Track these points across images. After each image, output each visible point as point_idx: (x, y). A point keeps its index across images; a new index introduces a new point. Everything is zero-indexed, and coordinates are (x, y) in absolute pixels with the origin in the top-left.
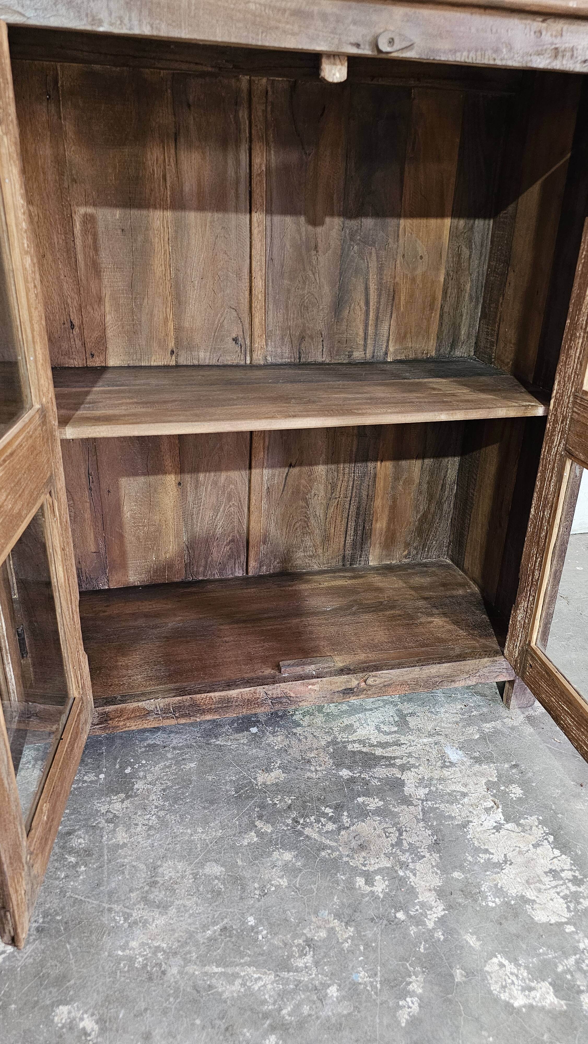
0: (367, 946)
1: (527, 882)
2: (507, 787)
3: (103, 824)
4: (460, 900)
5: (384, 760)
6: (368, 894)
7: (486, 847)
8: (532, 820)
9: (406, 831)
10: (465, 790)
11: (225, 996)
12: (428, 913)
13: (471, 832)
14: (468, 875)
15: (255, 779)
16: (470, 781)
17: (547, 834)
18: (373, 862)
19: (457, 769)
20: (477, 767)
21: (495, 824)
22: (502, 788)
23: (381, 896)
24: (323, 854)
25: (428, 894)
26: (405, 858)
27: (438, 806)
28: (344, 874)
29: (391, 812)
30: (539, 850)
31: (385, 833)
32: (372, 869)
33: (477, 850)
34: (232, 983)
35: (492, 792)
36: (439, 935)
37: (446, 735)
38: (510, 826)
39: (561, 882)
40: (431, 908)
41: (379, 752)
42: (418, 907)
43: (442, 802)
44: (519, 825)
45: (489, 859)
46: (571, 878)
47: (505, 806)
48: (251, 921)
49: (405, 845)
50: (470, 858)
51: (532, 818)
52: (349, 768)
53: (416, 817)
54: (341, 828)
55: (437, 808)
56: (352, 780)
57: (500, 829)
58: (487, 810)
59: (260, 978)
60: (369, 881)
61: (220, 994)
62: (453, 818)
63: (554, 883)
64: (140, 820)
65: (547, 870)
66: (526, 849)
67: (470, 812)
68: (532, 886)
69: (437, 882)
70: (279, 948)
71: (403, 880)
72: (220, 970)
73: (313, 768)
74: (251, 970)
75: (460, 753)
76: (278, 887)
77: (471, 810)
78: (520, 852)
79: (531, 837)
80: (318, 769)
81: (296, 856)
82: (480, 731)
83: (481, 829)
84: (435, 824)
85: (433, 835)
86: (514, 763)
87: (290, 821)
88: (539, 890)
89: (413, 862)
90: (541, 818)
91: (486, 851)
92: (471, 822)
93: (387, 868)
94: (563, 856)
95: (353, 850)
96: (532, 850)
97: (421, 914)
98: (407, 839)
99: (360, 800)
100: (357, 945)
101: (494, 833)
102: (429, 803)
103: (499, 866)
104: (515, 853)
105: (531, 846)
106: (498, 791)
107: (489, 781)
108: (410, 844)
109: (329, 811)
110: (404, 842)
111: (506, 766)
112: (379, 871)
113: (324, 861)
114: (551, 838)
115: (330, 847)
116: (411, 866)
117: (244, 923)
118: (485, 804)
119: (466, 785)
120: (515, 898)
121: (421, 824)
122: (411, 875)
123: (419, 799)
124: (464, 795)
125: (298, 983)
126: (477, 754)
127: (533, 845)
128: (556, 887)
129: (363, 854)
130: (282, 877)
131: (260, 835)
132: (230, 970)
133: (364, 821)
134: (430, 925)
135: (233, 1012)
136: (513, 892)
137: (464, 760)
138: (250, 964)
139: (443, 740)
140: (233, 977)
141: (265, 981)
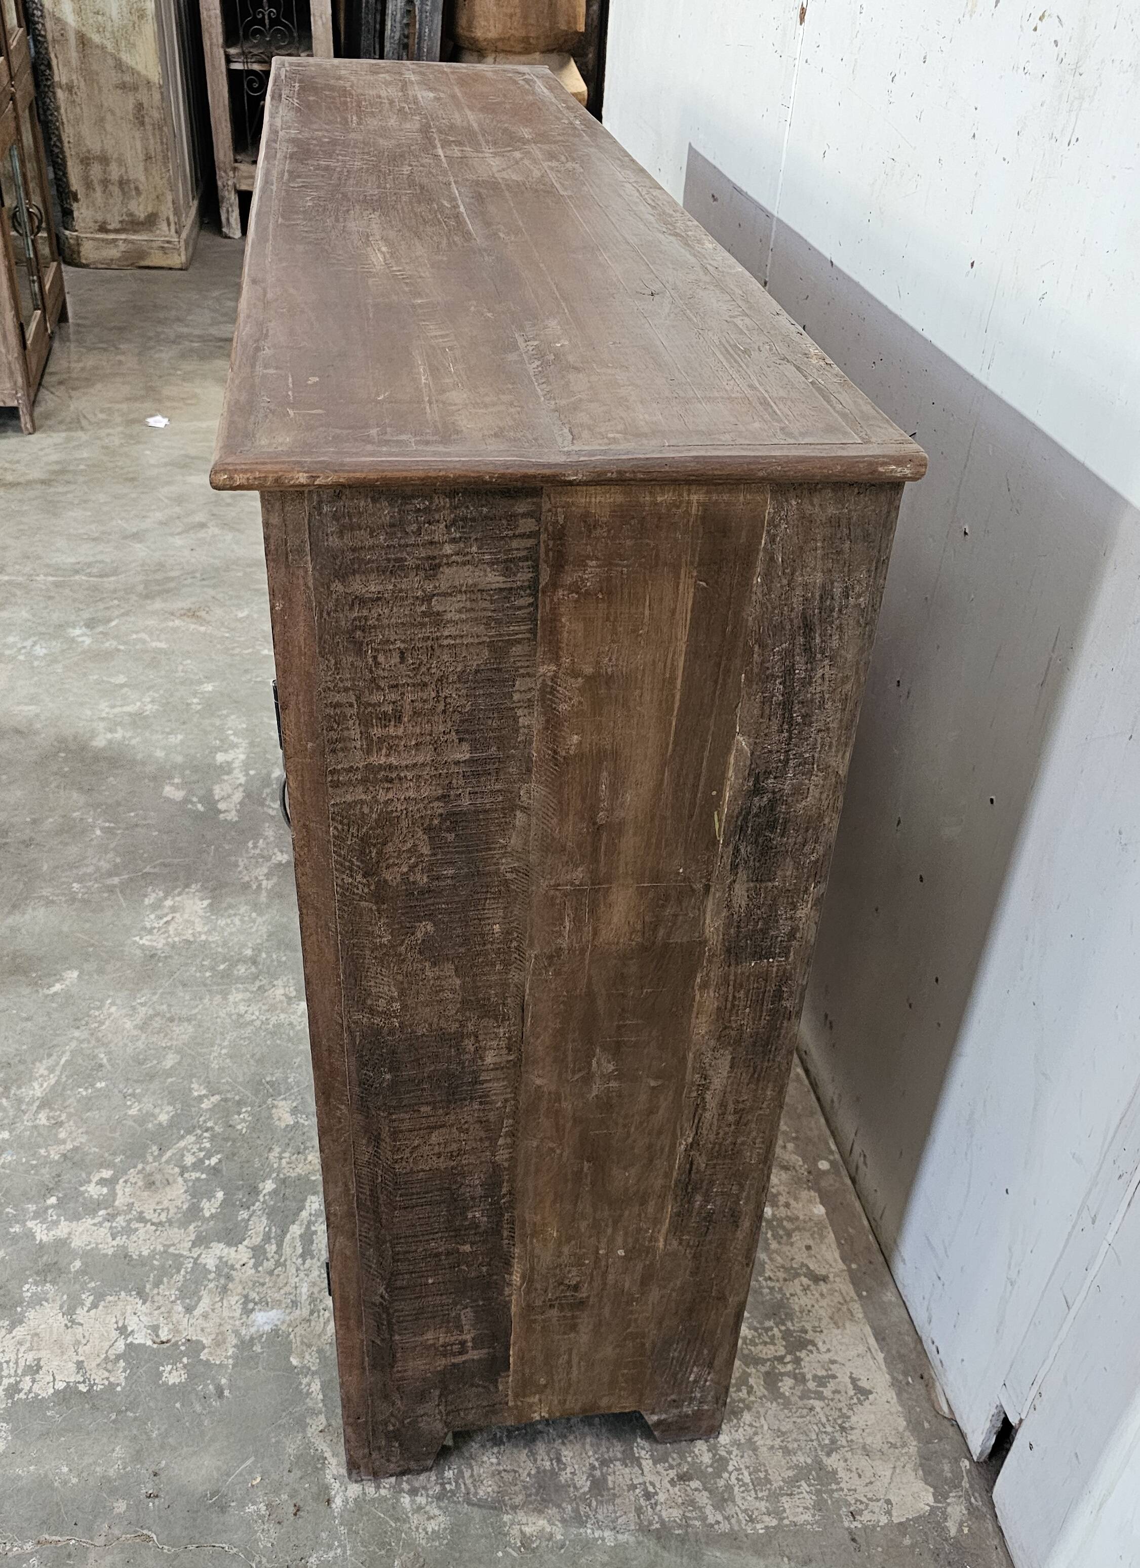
0: (34, 1167)
1: (37, 1334)
2: (185, 1366)
3: (258, 984)
4: (45, 1258)
5: (279, 1232)
6: (88, 1177)
7: (100, 1308)
8: (120, 1376)
9: (156, 1230)
10: (197, 1312)
11: (38, 1064)
12: (45, 1226)
13: (128, 1298)
14: (71, 1276)
15: (285, 1099)
16: (210, 1326)
17: (91, 1386)
18: (127, 1190)
19: (237, 1314)
20: (232, 1340)
21: (130, 1329)
22: (185, 1360)
23: (82, 1189)
24: (155, 1148)
25: (66, 1230)
26: (120, 1221)
27: (182, 1272)
28: (121, 1161)
29: (190, 1223)
30: (72, 1367)
31: (162, 1210)
32: (118, 1187)
33: (99, 1297)
34: (47, 1068)
35: (183, 1344)
36: (16, 1229)
37: (309, 1321)
38: (121, 1346)
39: (19, 1372)
40: (48, 1229)
41: (296, 1230)
42: (55, 1218)
43: (186, 1280)
44: (118, 1357)
45: (83, 1304)
46: (21, 1386)
47: (155, 1353)
48: (100, 1085)
49: (134, 1225)
50: (93, 1284)
51: (122, 1378)
52: (275, 1192)
53: (173, 1245)
54: (184, 1170)
55: (178, 1272)
56: (254, 1191)
57: (121, 1334)
58: (155, 1329)
59: (42, 1086)
60: (102, 1182)
61: (41, 1061)
62: (157, 1285)
63: (22, 1363)
64: (254, 1008)
65: (42, 1363)
66: (80, 1351)
67: (159, 1308)
68: (29, 1337)
69: (77, 1242)
70: (64, 1101)
71: (93, 1212)
72: (63, 1061)
73: (287, 1155)
74: (53, 1082)
75: (267, 1328)
76: (130, 1107)
77: (163, 1309)
78: (77, 1343)
79: (94, 1364)
80: (284, 1161)
81: (160, 1124)
82: (306, 1371)
83: (129, 1311)
84: (155, 1262)
85: (140, 1255)
86: (226, 1393)
87: (210, 1124)
88: (20, 1343)
89: (111, 1227)
90: (119, 1389)
91: (95, 1306)
92: (144, 1303)
93: (114, 1201)
94: (51, 1391)
95: (151, 1174)
96: (75, 1358)
97: (46, 1219)
98: (143, 1231)
99: (220, 1194)
100: (38, 1159)
101: (117, 1323)
102: (190, 1265)
103: (70, 1311)
104: (79, 1337)
105: (81, 1359)
106: (183, 1354)
107: (204, 1348)
108: (137, 1229)
109: (214, 1161)
110: (142, 1225)
111: (223, 1381)
112: (113, 1194)
113: (146, 1147)
114: (83, 1388)
115: (160, 1156)
116: (107, 1224)
117: (100, 1080)
118: (166, 1329)
119: (205, 1316)
120: (22, 1313)
121: (160, 1248)
122: (96, 1220)
123: (199, 1255)
124: (189, 1310)
125: (24, 1112)
126: (258, 1348)
127: (82, 1362)
128: (17, 1363)
129: (140, 1183)
130: (139, 1110)
131: (200, 1098)
132: (59, 1069)
133: (186, 1192)
134: (30, 1224)
135: (21, 1068)
136: (31, 1314)
137: (253, 1330)
138: (58, 1082)
139: (298, 1312)
140: (51, 1070)
141: (37, 1090)
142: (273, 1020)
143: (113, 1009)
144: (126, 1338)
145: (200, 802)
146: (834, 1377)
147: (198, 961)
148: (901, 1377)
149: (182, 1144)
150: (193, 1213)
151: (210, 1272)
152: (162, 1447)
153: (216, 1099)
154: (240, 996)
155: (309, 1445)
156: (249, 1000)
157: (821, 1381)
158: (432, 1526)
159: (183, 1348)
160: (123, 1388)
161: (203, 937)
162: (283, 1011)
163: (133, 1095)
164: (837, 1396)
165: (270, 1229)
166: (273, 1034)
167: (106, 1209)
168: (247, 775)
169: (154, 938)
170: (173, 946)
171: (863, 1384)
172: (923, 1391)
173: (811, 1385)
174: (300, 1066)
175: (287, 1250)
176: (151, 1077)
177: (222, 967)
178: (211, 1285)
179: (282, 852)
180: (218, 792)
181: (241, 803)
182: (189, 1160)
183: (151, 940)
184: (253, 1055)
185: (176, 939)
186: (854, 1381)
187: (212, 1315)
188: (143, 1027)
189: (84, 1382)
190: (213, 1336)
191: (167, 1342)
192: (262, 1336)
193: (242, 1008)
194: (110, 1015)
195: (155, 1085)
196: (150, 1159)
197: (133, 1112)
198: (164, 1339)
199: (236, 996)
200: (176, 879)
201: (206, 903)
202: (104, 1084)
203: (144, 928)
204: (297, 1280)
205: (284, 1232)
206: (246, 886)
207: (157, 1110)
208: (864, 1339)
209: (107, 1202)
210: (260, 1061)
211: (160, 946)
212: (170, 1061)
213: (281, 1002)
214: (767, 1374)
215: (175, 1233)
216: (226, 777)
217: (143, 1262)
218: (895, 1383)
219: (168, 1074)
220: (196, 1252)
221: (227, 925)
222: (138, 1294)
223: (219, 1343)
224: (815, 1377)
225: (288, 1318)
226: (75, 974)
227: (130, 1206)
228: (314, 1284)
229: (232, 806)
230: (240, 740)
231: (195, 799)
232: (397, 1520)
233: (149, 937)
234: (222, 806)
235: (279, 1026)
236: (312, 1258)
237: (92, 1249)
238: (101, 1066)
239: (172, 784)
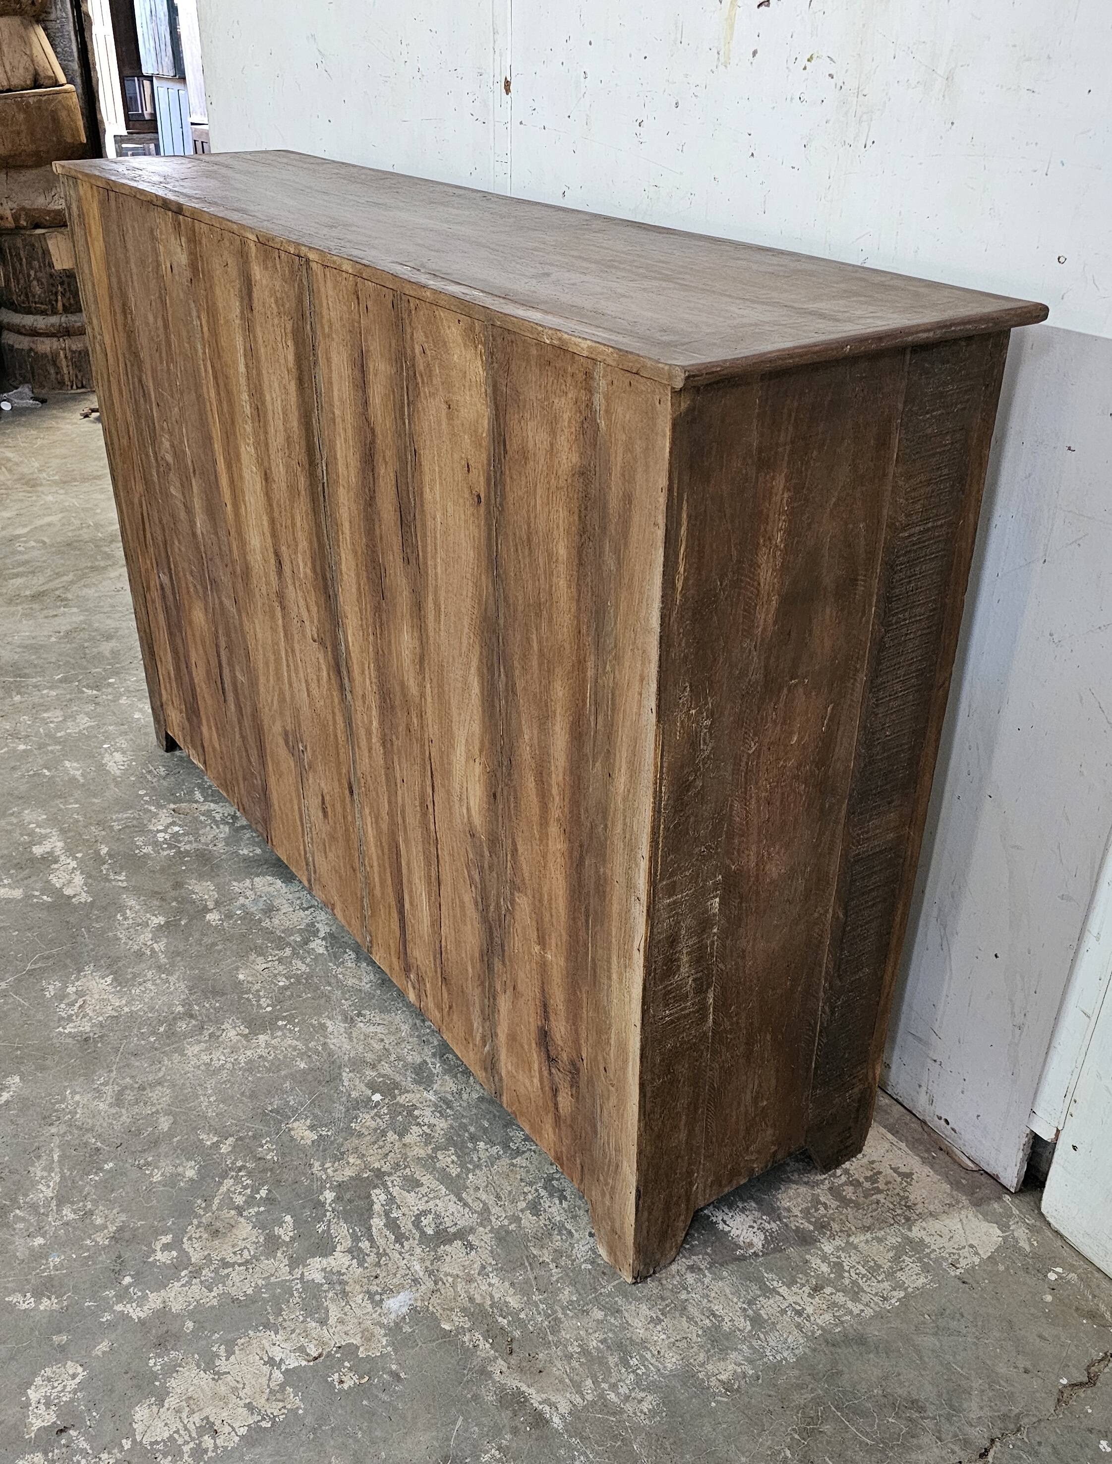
0: (88, 1258)
1: (190, 1398)
2: (351, 1369)
3: (206, 1033)
4: (153, 1331)
5: (363, 1229)
6: (150, 1248)
7: (237, 1352)
8: (295, 1401)
9: (247, 1269)
10: (332, 1321)
11: (31, 1168)
12: (134, 1304)
13: (259, 1334)
14: (190, 1336)
15: (296, 1120)
16: (351, 1328)
17: (273, 1420)
18: (196, 1246)
19: (370, 1309)
20: (380, 1331)
21: (278, 1359)
22: (347, 1364)
23: (151, 1260)
24: (199, 1201)
25: (159, 1301)
26: (207, 1273)
27: (296, 1294)
28: (173, 1223)
29: (275, 1251)
30: (243, 1411)
31: (242, 1250)
32: (185, 1246)
33: (230, 1343)
34: (44, 1169)
35: (336, 1352)
36: (107, 1317)
37: (438, 1290)
38: (278, 1375)
39: (194, 1435)
40: (140, 1306)
41: (377, 1222)
42: (140, 1294)
43: (303, 1299)
44: (282, 1386)
45: (218, 1356)
46: (204, 1446)
47: (314, 1369)
48: (108, 1166)
49: (223, 1272)
50: (217, 1336)
51: (298, 1402)
52: (338, 1199)
53: (272, 1275)
54: (240, 1210)
55: (292, 1295)
56: (318, 1204)
57: (272, 1366)
58: (302, 1349)
59: (49, 1187)
60: (166, 1247)
61: (32, 1165)
62: (278, 1313)
63: (191, 1427)
64: (216, 1054)
65: (212, 1420)
66: (242, 1395)
67: (293, 1331)
68: (184, 1403)
69: (176, 1307)
70: (81, 1191)
71: (175, 1276)
72: (56, 1158)
73: (327, 1165)
74: (57, 1179)
75: (405, 1310)
76: (151, 1175)
77: (297, 1331)
78: (234, 1390)
79: (263, 1401)
80: (329, 1171)
81: (191, 1180)
82: (461, 1330)
83: (267, 1345)
84: (265, 1295)
85: (246, 1295)
86: (402, 1375)
87: (239, 1163)
88: (178, 1411)
89: (201, 1282)
90: (301, 1412)
91: (231, 1353)
92: (276, 1333)
93: (189, 1259)
94: (237, 1439)
95: (210, 1225)
96: (242, 1403)
97: (131, 1298)
98: (235, 1274)
99: (288, 1218)
100: (88, 1250)
101: (261, 1359)
102: (299, 1286)
103: (209, 1366)
104: (234, 1384)
105: (248, 1401)
106: (342, 1360)
107: (358, 1348)
108: (228, 1275)
109: (263, 1193)
110: (231, 1269)
111: (394, 1367)
112: (185, 1254)
113: (190, 1203)
114: (266, 1424)
115: (209, 1206)
116: (196, 1281)
117: (106, 1162)
118: (312, 1346)
119: (341, 1322)
120: (163, 1385)
121: (261, 1282)
122: (183, 1282)
123: (303, 1275)
124: (323, 1322)
125: (46, 1215)
126: (407, 1329)
127: (250, 1403)
128: (186, 1429)
129: (205, 1236)
130: (162, 1175)
131: (216, 1145)
132: (56, 1165)
133: (254, 1227)
134: (119, 1308)
135: (16, 1177)
136: (172, 1383)
137: (393, 1316)
138: (63, 1177)
139: (423, 1287)
140: (49, 1169)
141: (46, 1191)
142: (242, 1059)
143: (77, 1097)
144: (279, 1368)
145: (43, 894)
146: (880, 1173)
147: (135, 1031)
148: (926, 1155)
149: (223, 1189)
150: (273, 1242)
151: (322, 1285)
152: (373, 1443)
153: (231, 1140)
154: (196, 1049)
155: (503, 1388)
156: (206, 1049)
157: (873, 1179)
158: (645, 1407)
159: (338, 1355)
160: (305, 1409)
161: (126, 1009)
162: (246, 1048)
163: (148, 1164)
164: (890, 1186)
165: (354, 1230)
166: (250, 1070)
167: (186, 1269)
169: (78, 1023)
170: (101, 1025)
171: (903, 1169)
172: (947, 1158)
173: (867, 1185)
174: (292, 1089)
175: (381, 1242)
176: (155, 1143)
177: (162, 1029)
178: (330, 1295)
179: (155, 915)
180: (56, 881)
181: (86, 884)
182: (239, 1200)
183: (75, 1027)
184: (243, 1094)
185: (101, 1019)
186: (895, 1170)
187: (347, 1318)
188: (119, 1101)
189: (263, 1419)
190: (360, 1335)
191: (320, 1355)
192: (404, 1318)
193: (206, 1058)
194: (78, 1103)
195: (163, 1148)
196: (201, 1212)
197: (157, 1178)
198: (316, 1355)
199: (192, 1050)
200: (65, 966)
201: (109, 979)
202: (111, 1165)
203: (61, 1018)
204: (405, 1262)
205: (369, 1228)
206: (140, 954)
207: (180, 1169)
208: (883, 1137)
209: (183, 1262)
210: (253, 1096)
211: (88, 1029)
212: (165, 1124)
213: (238, 1041)
214: (830, 1189)
215: (267, 1264)
216: (55, 866)
217: (252, 1300)
218: (924, 1161)
219: (170, 1134)
220: (297, 1273)
221: (144, 992)
222: (265, 1327)
223: (367, 1337)
224: (866, 1178)
225: (417, 1295)
226: (17, 1079)
227: (208, 1257)
228: (422, 1260)
229: (79, 889)
230: (49, 830)
231: (37, 893)
232: (614, 1414)
233: (71, 1025)
234: (68, 892)
235: (250, 1062)
236: (407, 1239)
237: (195, 1307)
238: (98, 1149)
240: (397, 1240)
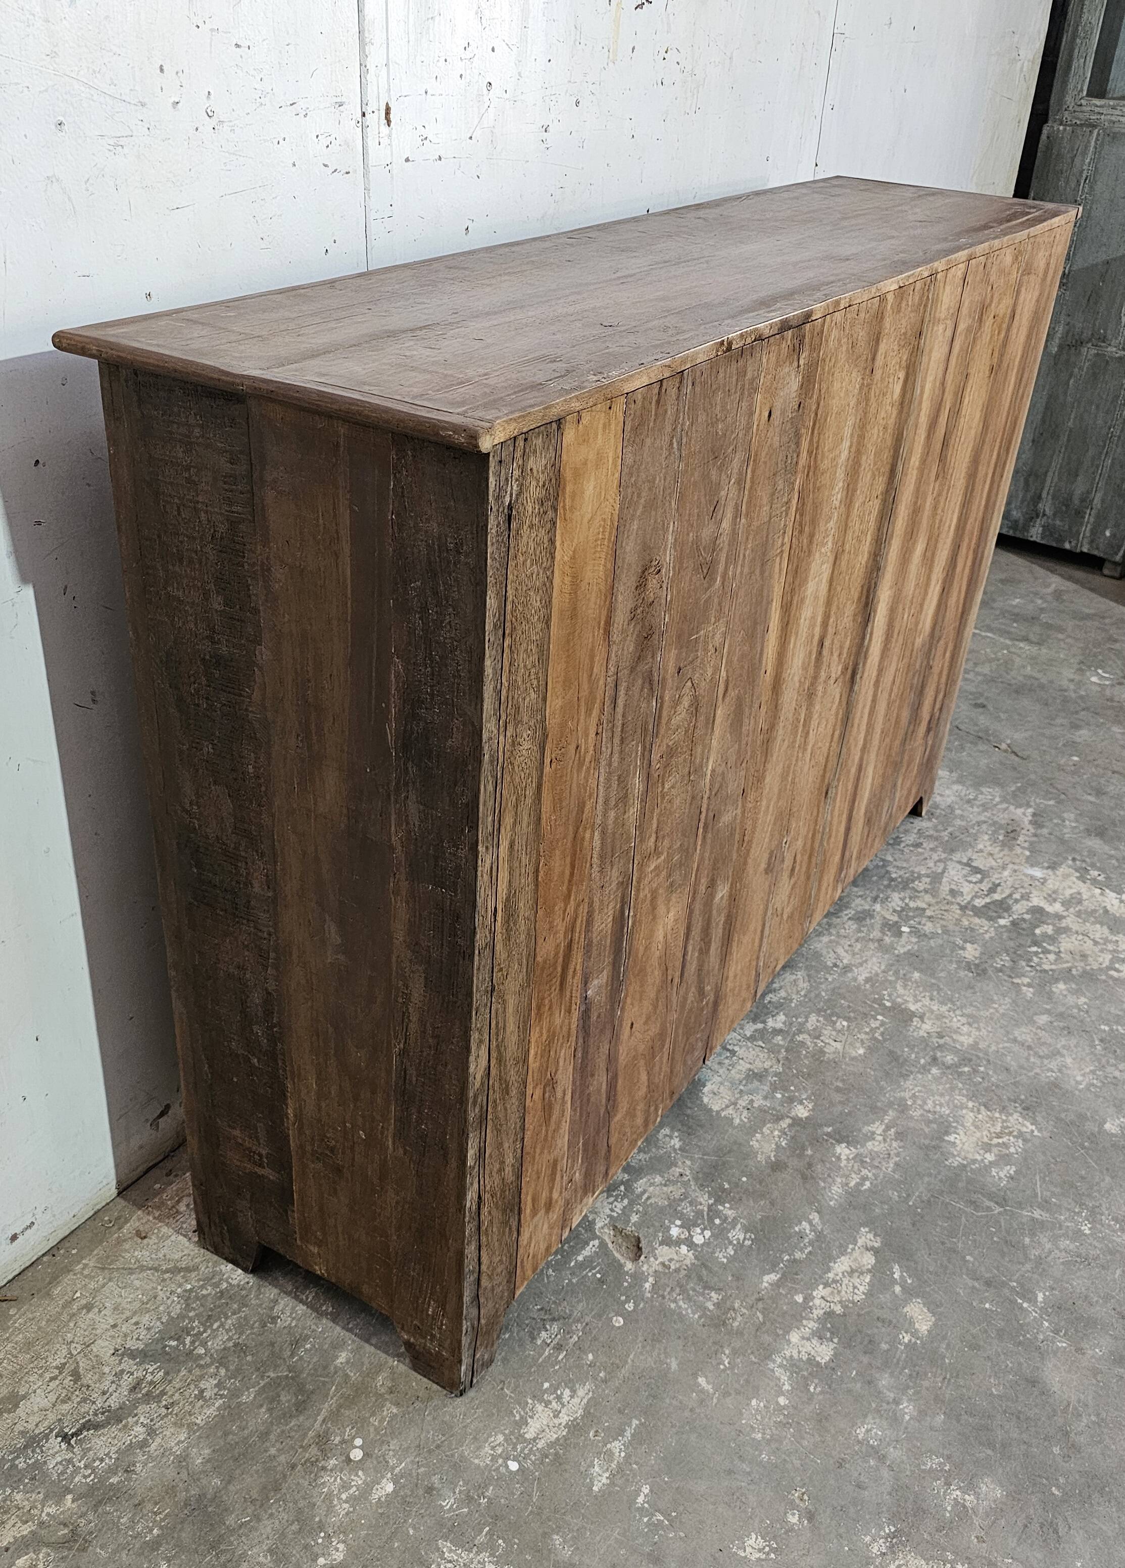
142: (944, 1009)
143: (1079, 1078)
145: (894, 1281)
147: (985, 1085)
149: (1053, 967)
150: (1059, 931)
153: (1016, 981)
154: (962, 1039)
156: (956, 1032)
161: (970, 1104)
162: (932, 1012)
163: (1080, 1010)
168: (808, 1298)
169: (1019, 1127)
170: (1003, 1109)
174: (942, 970)
175: (1007, 891)
176: (1061, 1016)
177: (966, 1069)
178: (1062, 897)
179: (839, 1158)
180: (863, 1284)
181: (843, 1253)
182: (1052, 957)
183: (1024, 1125)
184: (975, 993)
185: (997, 1115)
187: (1066, 887)
188: (1056, 1053)
190: (1069, 879)
191: (1096, 887)
192: (1041, 869)
193: (965, 1029)
194: (1083, 1075)
195: (1061, 1009)
196: (1079, 970)
197: (1083, 1000)
198: (1099, 890)
199: (966, 1040)
200: (970, 1181)
201: (951, 1138)
202: (1103, 1027)
203: (1025, 1141)
204: (1008, 879)
205: (1005, 898)
206: (900, 1136)
207: (1065, 993)
209: (1118, 960)
210: (970, 987)
211: (1016, 1116)
212: (1043, 1019)
213: (929, 1019)
215: (1075, 927)
216: (838, 1309)
219: (1048, 1012)
220: (1065, 914)
221: (941, 1105)
226: (1107, 1126)
229: (856, 1254)
230: (778, 1372)
231: (898, 1289)
233: (1024, 1129)
234: (869, 1260)
235: (942, 1003)
238: (1101, 1040)
239: (915, 1334)
240: (999, 885)
